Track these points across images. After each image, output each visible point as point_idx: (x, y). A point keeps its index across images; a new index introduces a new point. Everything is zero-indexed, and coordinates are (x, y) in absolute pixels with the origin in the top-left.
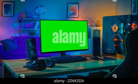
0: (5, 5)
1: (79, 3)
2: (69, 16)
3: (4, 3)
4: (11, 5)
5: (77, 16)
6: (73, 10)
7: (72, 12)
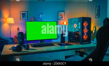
0: (22, 13)
1: (65, 11)
2: (59, 19)
3: (22, 12)
4: (26, 13)
5: (64, 19)
6: (61, 15)
7: (61, 17)
